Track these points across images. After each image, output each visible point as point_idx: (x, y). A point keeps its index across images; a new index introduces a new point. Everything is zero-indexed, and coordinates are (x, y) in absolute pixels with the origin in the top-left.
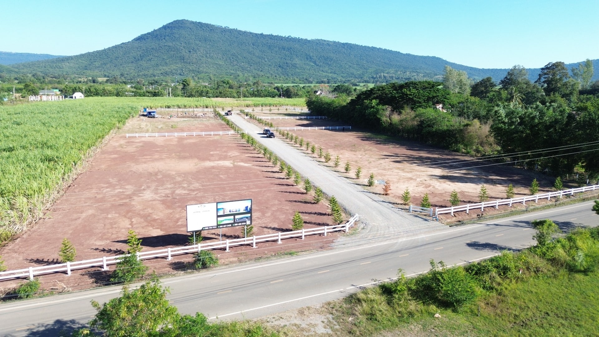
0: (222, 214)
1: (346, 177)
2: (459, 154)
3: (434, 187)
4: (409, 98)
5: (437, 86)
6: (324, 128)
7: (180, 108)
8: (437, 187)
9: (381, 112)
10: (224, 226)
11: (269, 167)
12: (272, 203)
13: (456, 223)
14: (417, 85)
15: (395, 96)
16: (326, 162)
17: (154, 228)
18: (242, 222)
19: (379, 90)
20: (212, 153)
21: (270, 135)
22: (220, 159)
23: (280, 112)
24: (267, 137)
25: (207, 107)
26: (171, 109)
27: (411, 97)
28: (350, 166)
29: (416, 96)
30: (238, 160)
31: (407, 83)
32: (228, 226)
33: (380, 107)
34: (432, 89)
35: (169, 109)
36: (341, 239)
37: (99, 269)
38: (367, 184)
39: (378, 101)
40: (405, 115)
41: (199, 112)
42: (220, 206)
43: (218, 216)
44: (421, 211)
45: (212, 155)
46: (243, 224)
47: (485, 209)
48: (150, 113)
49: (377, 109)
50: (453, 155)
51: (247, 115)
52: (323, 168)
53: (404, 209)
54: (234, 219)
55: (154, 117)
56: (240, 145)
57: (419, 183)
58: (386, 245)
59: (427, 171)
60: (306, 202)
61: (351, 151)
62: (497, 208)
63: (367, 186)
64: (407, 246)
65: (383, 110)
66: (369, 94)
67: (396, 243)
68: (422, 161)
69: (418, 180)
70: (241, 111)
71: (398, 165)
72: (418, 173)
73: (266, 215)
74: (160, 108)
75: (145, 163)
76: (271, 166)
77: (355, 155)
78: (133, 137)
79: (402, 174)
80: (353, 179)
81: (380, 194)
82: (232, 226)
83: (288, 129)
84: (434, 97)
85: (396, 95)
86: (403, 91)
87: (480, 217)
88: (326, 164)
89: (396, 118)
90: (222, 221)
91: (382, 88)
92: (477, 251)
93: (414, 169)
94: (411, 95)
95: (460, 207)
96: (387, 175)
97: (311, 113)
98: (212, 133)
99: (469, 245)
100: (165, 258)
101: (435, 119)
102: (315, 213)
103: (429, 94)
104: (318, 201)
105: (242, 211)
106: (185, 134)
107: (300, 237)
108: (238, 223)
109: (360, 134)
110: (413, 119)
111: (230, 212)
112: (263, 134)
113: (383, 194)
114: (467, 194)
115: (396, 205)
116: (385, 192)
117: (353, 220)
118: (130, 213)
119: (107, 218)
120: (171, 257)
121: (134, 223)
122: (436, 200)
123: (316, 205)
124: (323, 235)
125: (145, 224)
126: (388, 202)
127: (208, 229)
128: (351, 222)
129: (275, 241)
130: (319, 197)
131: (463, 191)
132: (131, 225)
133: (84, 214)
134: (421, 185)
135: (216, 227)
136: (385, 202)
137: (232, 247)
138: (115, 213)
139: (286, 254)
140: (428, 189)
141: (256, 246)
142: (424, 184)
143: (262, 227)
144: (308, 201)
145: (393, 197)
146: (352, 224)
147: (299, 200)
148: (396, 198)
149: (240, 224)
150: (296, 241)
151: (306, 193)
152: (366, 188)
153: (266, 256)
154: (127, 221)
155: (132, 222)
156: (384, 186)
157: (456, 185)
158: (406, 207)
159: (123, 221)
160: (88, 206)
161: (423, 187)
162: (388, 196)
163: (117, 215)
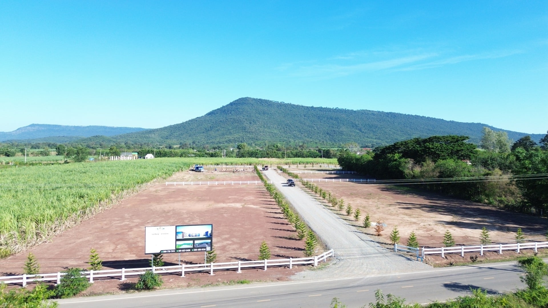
0: (181, 238)
1: (345, 219)
2: (480, 204)
3: (436, 231)
4: (432, 151)
5: (461, 140)
6: (348, 180)
7: (227, 165)
8: (439, 231)
9: (403, 165)
10: (183, 251)
11: (275, 208)
12: (257, 238)
13: (446, 265)
14: (441, 139)
15: (417, 150)
16: (333, 206)
17: (132, 253)
18: (201, 248)
19: (402, 144)
20: (229, 197)
21: (291, 184)
22: (234, 202)
23: (314, 168)
24: (289, 186)
25: (250, 165)
26: (219, 166)
27: (433, 150)
28: (351, 209)
29: (438, 149)
30: (250, 203)
31: (431, 137)
32: (187, 250)
33: (403, 160)
34: (457, 143)
35: (218, 166)
36: (306, 272)
38: (363, 225)
39: (401, 155)
40: (426, 167)
41: (240, 168)
42: (179, 229)
43: (177, 240)
44: (408, 250)
45: (229, 199)
46: (202, 249)
47: (485, 252)
48: (197, 168)
49: (399, 162)
50: (473, 205)
51: (281, 170)
52: (326, 210)
53: (390, 249)
54: (194, 244)
55: (200, 171)
56: (261, 192)
57: (421, 227)
58: (350, 279)
59: (435, 218)
60: (290, 239)
61: (365, 198)
62: (501, 252)
63: (363, 227)
64: (372, 283)
65: (406, 163)
66: (393, 148)
67: (362, 279)
68: (435, 209)
69: (422, 224)
70: (278, 167)
71: (407, 211)
72: (424, 219)
73: (243, 248)
74: (210, 165)
75: (166, 203)
76: (277, 208)
77: (366, 202)
78: (171, 185)
79: (407, 218)
80: (352, 221)
81: (372, 235)
82: (191, 251)
84: (458, 151)
85: (419, 149)
86: (426, 145)
87: (474, 260)
88: (332, 208)
89: (417, 170)
90: (181, 245)
91: (405, 143)
92: (452, 292)
93: (423, 216)
94: (433, 148)
95: (453, 249)
96: (390, 219)
97: (343, 168)
98: (241, 182)
99: (446, 286)
100: (119, 278)
101: (455, 169)
102: (294, 248)
103: (453, 148)
104: (302, 238)
105: (202, 236)
106: (216, 183)
107: (262, 268)
108: (198, 248)
109: (383, 186)
110: (433, 171)
111: (189, 236)
112: (287, 183)
113: (375, 235)
114: (471, 238)
115: (384, 245)
116: (377, 233)
117: (326, 255)
118: (120, 241)
119: (97, 244)
120: (125, 278)
121: (117, 248)
122: (432, 242)
123: (299, 241)
124: (288, 267)
125: (126, 250)
126: (376, 242)
127: (167, 253)
128: (323, 257)
129: (235, 270)
130: (303, 233)
131: (467, 236)
132: (113, 250)
133: (81, 240)
134: (422, 228)
135: (174, 251)
136: (373, 242)
137: (189, 273)
138: (107, 240)
139: (238, 283)
140: (428, 232)
141: (213, 274)
142: (426, 228)
143: (232, 257)
144: (293, 238)
145: (384, 238)
146: (324, 259)
147: (286, 236)
148: (388, 239)
149: (200, 250)
150: (257, 272)
151: (295, 231)
152: (361, 228)
153: (217, 283)
154: (112, 247)
155: (116, 247)
156: (376, 227)
157: (462, 231)
158: (392, 247)
159: (109, 246)
160: (91, 234)
161: (424, 231)
162: (379, 237)
163: (108, 242)
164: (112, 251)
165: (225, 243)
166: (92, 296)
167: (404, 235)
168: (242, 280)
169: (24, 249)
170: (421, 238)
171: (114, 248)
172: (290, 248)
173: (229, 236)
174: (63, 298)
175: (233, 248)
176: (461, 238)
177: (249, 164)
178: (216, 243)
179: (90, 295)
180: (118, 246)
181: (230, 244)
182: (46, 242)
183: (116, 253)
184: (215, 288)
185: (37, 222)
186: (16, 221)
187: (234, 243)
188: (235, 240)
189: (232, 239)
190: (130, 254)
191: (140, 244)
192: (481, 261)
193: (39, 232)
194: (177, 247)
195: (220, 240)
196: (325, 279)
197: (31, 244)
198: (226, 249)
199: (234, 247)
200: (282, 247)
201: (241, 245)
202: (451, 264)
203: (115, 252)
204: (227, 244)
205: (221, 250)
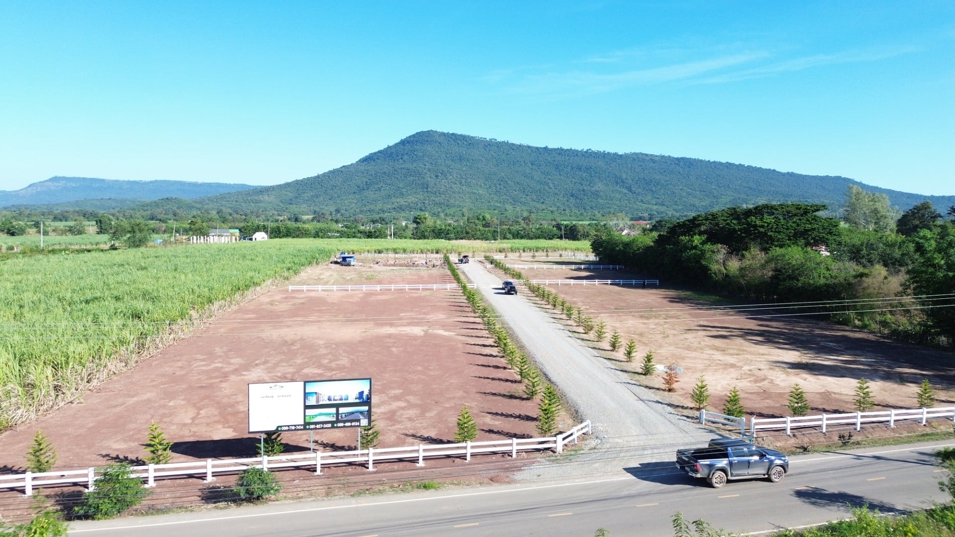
0: (314, 403)
1: (609, 359)
2: (847, 328)
3: (772, 381)
4: (759, 232)
5: (813, 211)
6: (609, 282)
7: (396, 253)
8: (777, 382)
9: (708, 255)
10: (318, 426)
11: (482, 337)
12: (451, 396)
13: (794, 449)
14: (776, 209)
15: (734, 229)
16: (585, 333)
17: (226, 425)
18: (351, 421)
19: (707, 219)
20: (402, 314)
21: (509, 289)
22: (409, 324)
23: (550, 259)
24: (505, 293)
25: (437, 253)
26: (382, 255)
27: (762, 230)
28: (619, 340)
29: (772, 228)
30: (438, 327)
31: (759, 206)
32: (325, 426)
33: (708, 247)
34: (804, 218)
35: (379, 254)
36: (541, 467)
37: (81, 489)
38: (640, 371)
39: (704, 237)
40: (749, 260)
41: (420, 259)
42: (311, 388)
43: (307, 407)
44: (726, 422)
45: (401, 318)
46: (353, 424)
47: (863, 426)
48: (344, 259)
49: (701, 251)
50: (833, 330)
51: (492, 263)
53: (692, 418)
54: (337, 413)
55: (349, 265)
56: (456, 304)
57: (745, 374)
58: (622, 481)
59: (769, 355)
60: (512, 397)
61: (642, 317)
62: (892, 424)
63: (641, 374)
64: (663, 488)
65: (713, 252)
66: (690, 226)
68: (769, 338)
69: (746, 368)
70: (486, 258)
71: (718, 342)
72: (749, 357)
73: (428, 415)
74: (367, 253)
75: (289, 326)
76: (487, 336)
77: (644, 324)
78: (298, 291)
79: (718, 356)
80: (621, 361)
81: (658, 389)
82: (333, 427)
83: (547, 282)
84: (806, 231)
85: (737, 227)
86: (749, 220)
87: (845, 440)
88: (584, 336)
89: (734, 265)
90: (314, 416)
91: (712, 215)
92: (813, 508)
93: (746, 351)
94: (762, 226)
95: (807, 420)
96: (688, 357)
97: (600, 259)
98: (421, 286)
99: (800, 494)
100: (202, 477)
101: (802, 265)
102: (519, 417)
103: (798, 225)
104: (532, 395)
105: (352, 400)
106: (378, 288)
107: (463, 457)
108: (345, 422)
109: (672, 293)
110: (763, 267)
111: (329, 399)
112: (503, 289)
113: (663, 390)
114: (837, 396)
115: (680, 409)
116: (667, 386)
117: (578, 431)
118: (206, 401)
119: (164, 406)
120: (213, 476)
121: (200, 416)
122: (766, 405)
123: (527, 401)
124: (509, 456)
125: (216, 419)
126: (666, 404)
127: (289, 430)
128: (572, 434)
129: (414, 460)
130: (534, 387)
131: (828, 392)
132: (193, 419)
133: (135, 399)
134: (747, 376)
135: (302, 427)
136: (661, 403)
137: (329, 467)
138: (182, 400)
139: (419, 487)
140: (758, 384)
141: (373, 468)
142: (754, 375)
143: (406, 435)
144: (517, 395)
145: (680, 395)
146: (574, 440)
147: (503, 392)
148: (687, 398)
149: (348, 424)
150: (453, 464)
151: (520, 382)
152: (637, 377)
153: (381, 488)
154: (192, 412)
155: (198, 414)
156: (666, 374)
157: (818, 381)
158: (697, 414)
159: (186, 412)
160: (153, 386)
161: (750, 381)
162: (671, 393)
163: (183, 403)
164: (190, 421)
165: (395, 405)
166: (152, 514)
167: (716, 390)
168: (427, 482)
169: (33, 416)
170: (746, 395)
171: (195, 415)
172: (511, 416)
173: (401, 391)
174: (99, 519)
175: (408, 416)
176: (818, 396)
177: (434, 252)
178: (379, 406)
179: (147, 514)
180: (201, 412)
181: (404, 408)
182: (71, 402)
183: (197, 425)
184: (377, 498)
185: (55, 367)
186: (18, 365)
187: (411, 406)
188: (411, 398)
189: (407, 398)
190: (224, 427)
191: (242, 408)
192: (858, 443)
193: (60, 384)
194: (308, 420)
195: (386, 398)
196: (577, 480)
197: (45, 407)
198: (395, 417)
199: (412, 413)
200: (497, 414)
201: (424, 409)
202: (805, 450)
203: (195, 424)
204: (398, 407)
205: (387, 419)
